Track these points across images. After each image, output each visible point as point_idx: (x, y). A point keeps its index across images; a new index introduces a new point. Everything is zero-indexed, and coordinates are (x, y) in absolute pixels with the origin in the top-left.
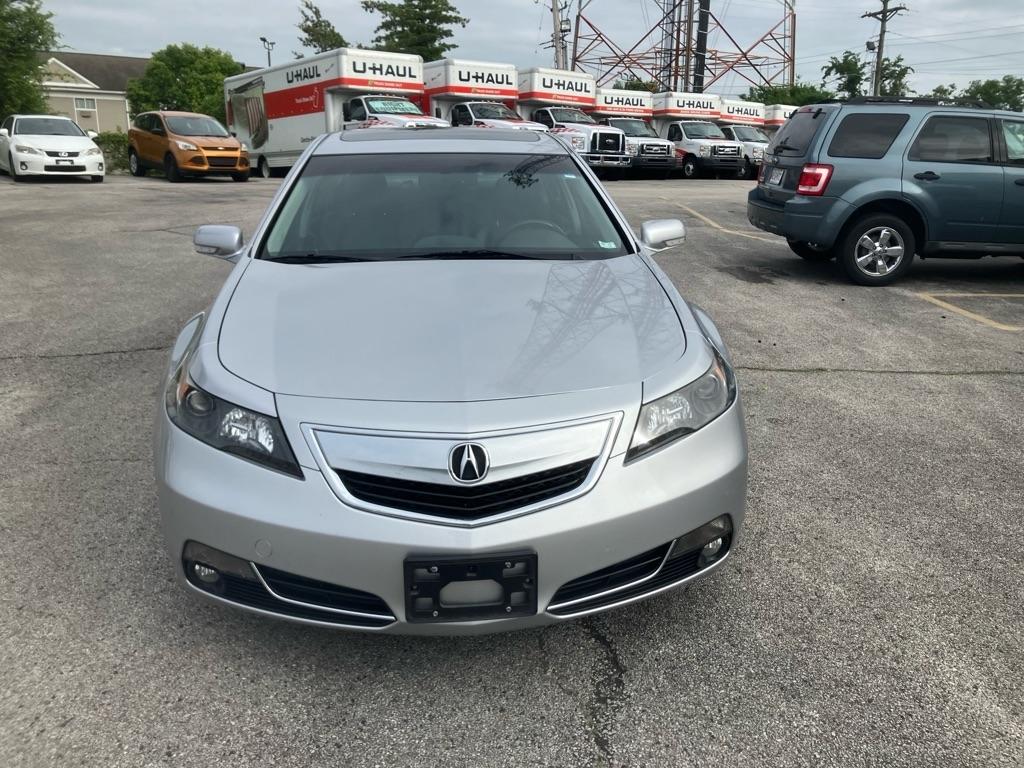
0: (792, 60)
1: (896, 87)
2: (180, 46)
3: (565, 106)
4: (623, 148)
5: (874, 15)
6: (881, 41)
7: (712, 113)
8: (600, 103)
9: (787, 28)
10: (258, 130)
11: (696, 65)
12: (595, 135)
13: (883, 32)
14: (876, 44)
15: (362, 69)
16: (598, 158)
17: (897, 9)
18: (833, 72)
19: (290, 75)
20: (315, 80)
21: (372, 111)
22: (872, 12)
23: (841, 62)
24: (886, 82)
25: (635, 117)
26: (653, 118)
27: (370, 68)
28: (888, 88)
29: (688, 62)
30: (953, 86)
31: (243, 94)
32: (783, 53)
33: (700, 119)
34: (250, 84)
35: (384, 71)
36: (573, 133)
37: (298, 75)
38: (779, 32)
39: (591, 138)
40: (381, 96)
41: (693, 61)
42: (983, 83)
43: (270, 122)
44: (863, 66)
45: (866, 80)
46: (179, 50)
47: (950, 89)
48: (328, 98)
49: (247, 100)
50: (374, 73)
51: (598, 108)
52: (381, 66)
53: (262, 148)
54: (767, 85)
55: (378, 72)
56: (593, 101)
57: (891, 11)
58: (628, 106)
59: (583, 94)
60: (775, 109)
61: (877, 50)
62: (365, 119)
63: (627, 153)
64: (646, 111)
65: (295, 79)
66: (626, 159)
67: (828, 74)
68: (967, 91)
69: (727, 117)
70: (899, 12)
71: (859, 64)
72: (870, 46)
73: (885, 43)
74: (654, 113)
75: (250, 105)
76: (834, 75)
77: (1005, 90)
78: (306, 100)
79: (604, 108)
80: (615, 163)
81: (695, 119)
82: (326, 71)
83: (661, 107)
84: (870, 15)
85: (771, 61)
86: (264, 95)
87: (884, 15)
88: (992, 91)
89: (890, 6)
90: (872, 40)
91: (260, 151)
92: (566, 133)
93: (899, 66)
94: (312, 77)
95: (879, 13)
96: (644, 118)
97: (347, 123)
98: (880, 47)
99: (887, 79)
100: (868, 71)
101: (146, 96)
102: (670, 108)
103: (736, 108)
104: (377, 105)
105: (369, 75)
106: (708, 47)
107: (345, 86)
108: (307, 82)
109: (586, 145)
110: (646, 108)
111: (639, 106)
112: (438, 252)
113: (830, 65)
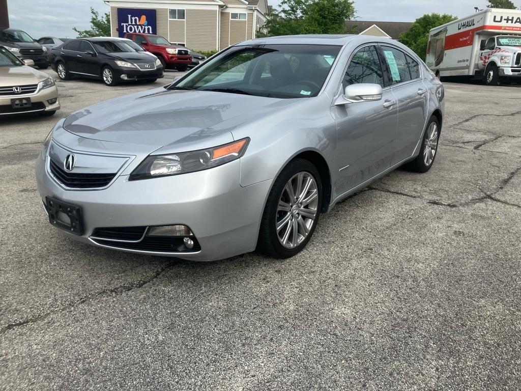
2: (430, 15)
10: (439, 56)
15: (499, 20)
19: (460, 25)
20: (472, 27)
21: (499, 44)
27: (505, 20)
31: (437, 37)
34: (441, 31)
35: (514, 21)
37: (464, 25)
40: (509, 36)
43: (446, 52)
46: (429, 17)
48: (476, 37)
49: (438, 40)
50: (507, 22)
52: (513, 18)
53: (439, 66)
55: (510, 22)
62: (493, 49)
65: (462, 27)
75: (438, 43)
78: (465, 39)
82: (478, 22)
86: (446, 37)
91: (437, 67)
94: (470, 26)
97: (483, 51)
101: (407, 41)
104: (502, 41)
105: (504, 23)
107: (486, 30)
108: (468, 28)
112: (219, 88)
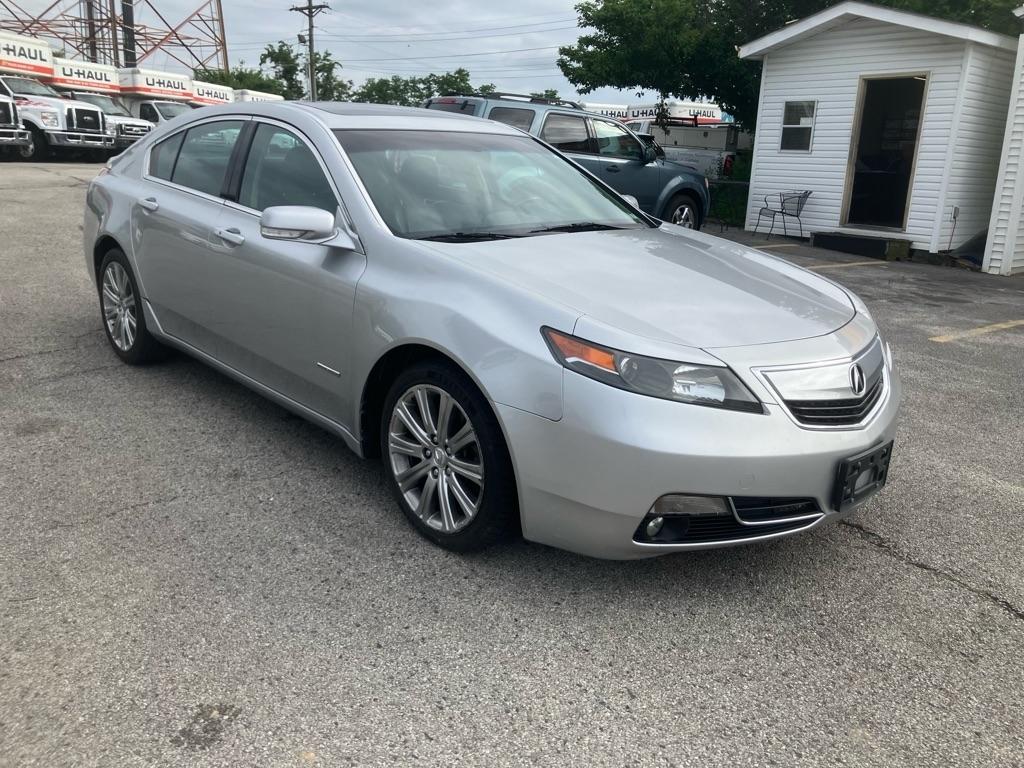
0: (223, 44)
1: (328, 79)
3: (19, 75)
4: (104, 128)
5: (301, 10)
6: (311, 35)
7: (185, 94)
8: (58, 74)
9: (214, 11)
11: (125, 39)
12: (70, 111)
13: (311, 27)
14: (307, 38)
16: (78, 138)
17: (321, 7)
18: (268, 60)
22: (299, 6)
23: (277, 51)
24: (320, 74)
25: (101, 93)
26: (120, 95)
28: (321, 80)
29: (115, 35)
30: (351, 82)
32: (212, 35)
33: (173, 100)
36: (40, 107)
38: (206, 12)
39: (66, 113)
41: (120, 35)
42: (376, 81)
44: (297, 57)
45: (301, 71)
47: (349, 85)
51: (56, 80)
54: (201, 67)
56: (51, 71)
57: (317, 7)
58: (90, 80)
59: (38, 63)
60: (242, 94)
61: (308, 43)
63: (108, 132)
64: (112, 87)
66: (109, 140)
67: (263, 61)
68: (364, 88)
69: (197, 99)
70: (323, 10)
71: (292, 55)
72: (301, 39)
73: (314, 37)
74: (122, 89)
76: (269, 63)
77: (396, 89)
79: (63, 81)
80: (99, 143)
81: (169, 99)
83: (128, 84)
84: (297, 9)
85: (203, 43)
87: (310, 10)
88: (385, 88)
89: (314, 3)
90: (303, 34)
92: (30, 106)
93: (328, 60)
95: (305, 8)
96: (111, 94)
98: (311, 41)
99: (320, 71)
100: (301, 62)
102: (139, 85)
103: (206, 91)
106: (135, 23)
109: (60, 123)
110: (112, 83)
111: (103, 81)
113: (266, 52)
